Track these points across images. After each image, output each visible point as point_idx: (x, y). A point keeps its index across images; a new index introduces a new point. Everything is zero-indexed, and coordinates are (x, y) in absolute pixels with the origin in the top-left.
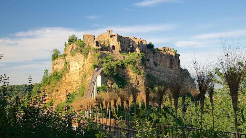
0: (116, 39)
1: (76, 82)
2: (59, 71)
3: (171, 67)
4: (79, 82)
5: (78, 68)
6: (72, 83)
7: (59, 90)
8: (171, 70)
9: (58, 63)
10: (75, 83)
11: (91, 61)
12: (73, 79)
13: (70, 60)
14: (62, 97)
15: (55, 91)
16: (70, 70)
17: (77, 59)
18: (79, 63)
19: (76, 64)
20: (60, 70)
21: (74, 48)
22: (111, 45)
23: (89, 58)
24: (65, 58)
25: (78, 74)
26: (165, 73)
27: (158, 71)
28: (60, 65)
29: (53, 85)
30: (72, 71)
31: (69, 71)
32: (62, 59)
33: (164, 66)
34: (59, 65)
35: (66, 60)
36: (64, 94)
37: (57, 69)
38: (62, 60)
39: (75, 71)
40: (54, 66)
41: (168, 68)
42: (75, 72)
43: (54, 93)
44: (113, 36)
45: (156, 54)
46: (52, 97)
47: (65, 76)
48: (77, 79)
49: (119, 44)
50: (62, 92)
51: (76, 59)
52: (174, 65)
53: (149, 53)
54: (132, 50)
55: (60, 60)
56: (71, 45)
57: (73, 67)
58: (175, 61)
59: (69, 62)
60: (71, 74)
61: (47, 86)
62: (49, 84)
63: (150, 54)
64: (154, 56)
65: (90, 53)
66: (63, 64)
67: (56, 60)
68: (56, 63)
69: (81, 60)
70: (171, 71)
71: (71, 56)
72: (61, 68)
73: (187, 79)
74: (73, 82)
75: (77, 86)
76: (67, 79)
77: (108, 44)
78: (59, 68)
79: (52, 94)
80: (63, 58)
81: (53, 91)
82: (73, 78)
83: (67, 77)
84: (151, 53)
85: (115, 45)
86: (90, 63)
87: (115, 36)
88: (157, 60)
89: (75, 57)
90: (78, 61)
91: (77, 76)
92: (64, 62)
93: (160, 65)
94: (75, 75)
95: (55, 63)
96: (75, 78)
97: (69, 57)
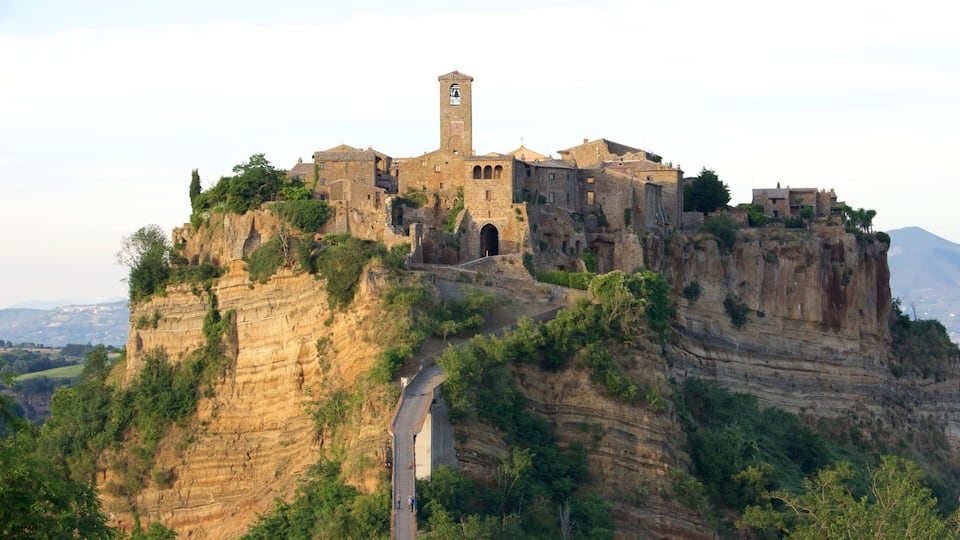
0: (504, 187)
1: (277, 433)
2: (173, 360)
3: (831, 323)
4: (297, 436)
5: (292, 350)
6: (255, 435)
7: (184, 476)
8: (831, 342)
9: (166, 314)
10: (275, 437)
11: (371, 333)
12: (257, 411)
13: (240, 305)
14: (198, 520)
15: (158, 481)
16: (242, 359)
17: (283, 301)
18: (293, 322)
19: (278, 326)
20: (181, 355)
21: (265, 237)
22: (480, 221)
23: (362, 312)
24: (208, 289)
25: (288, 385)
26: (792, 359)
27: (750, 351)
28: (180, 329)
29: (147, 446)
30: (254, 369)
31: (231, 365)
32: (196, 292)
33: (785, 319)
34: (175, 325)
35: (215, 300)
36: (207, 497)
37: (161, 353)
38: (193, 299)
39: (273, 369)
40: (145, 334)
41: (809, 327)
42: (271, 374)
43: (150, 495)
44: (488, 168)
45: (741, 251)
46: (137, 518)
47: (211, 394)
48: (281, 417)
49: (524, 215)
50: (195, 490)
51: (278, 301)
52: (851, 310)
53: (697, 247)
54: (599, 240)
55: (181, 299)
56: (243, 218)
57: (259, 343)
58: (861, 286)
59: (232, 315)
60: (245, 383)
61: (106, 452)
62: (119, 436)
63: (701, 256)
64: (725, 264)
65: (364, 287)
66: (200, 325)
67: (157, 300)
68: (158, 317)
69: (305, 310)
70: (829, 350)
71: (247, 281)
72: (186, 344)
73: (940, 385)
74: (260, 429)
75: (283, 455)
76: (223, 414)
77: (460, 217)
78: (176, 344)
79: (139, 498)
80: (200, 286)
81: (141, 480)
82: (261, 410)
83: (221, 399)
84: (711, 245)
85: (497, 221)
86: (366, 339)
87: (499, 168)
88: (742, 284)
89: (271, 286)
90: (292, 314)
91: (284, 399)
92: (204, 314)
93: (761, 315)
94: (270, 392)
95: (151, 315)
96: (273, 408)
97: (233, 282)
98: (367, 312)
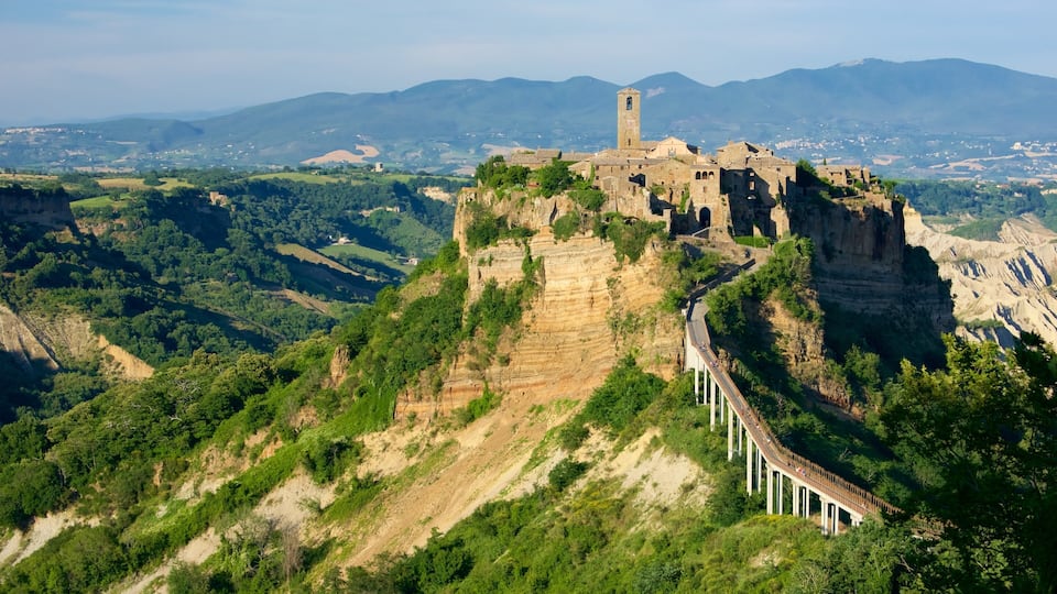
0: (714, 183)
1: (576, 334)
2: (501, 286)
3: (877, 255)
4: (591, 336)
5: (586, 283)
6: (560, 334)
7: (515, 359)
8: (877, 267)
9: (496, 258)
10: (574, 336)
11: (655, 280)
12: (558, 319)
13: (547, 253)
14: (528, 385)
15: (501, 361)
16: (548, 286)
17: (579, 253)
18: (586, 267)
19: (575, 267)
20: (507, 283)
21: (562, 213)
22: (698, 206)
23: (647, 267)
24: (525, 243)
25: (583, 304)
26: (857, 279)
27: (835, 276)
28: (506, 266)
29: (490, 339)
30: (558, 293)
31: (541, 290)
32: (517, 244)
33: (854, 254)
34: (503, 264)
35: (529, 250)
36: (533, 372)
37: (493, 280)
38: (514, 248)
39: (572, 294)
40: (482, 269)
41: (866, 259)
42: (569, 297)
43: (495, 369)
44: (705, 173)
45: (830, 214)
46: (486, 383)
47: (530, 308)
48: (578, 324)
49: (727, 202)
50: (524, 367)
51: (574, 253)
52: (888, 247)
53: (809, 214)
54: (759, 212)
55: (507, 248)
56: (549, 200)
57: (561, 277)
58: (892, 232)
59: (541, 259)
60: (551, 302)
61: (464, 342)
62: (472, 333)
63: (811, 218)
64: (823, 221)
65: (648, 251)
66: (520, 264)
67: (491, 248)
68: (491, 259)
69: (596, 260)
70: (876, 272)
71: (552, 238)
72: (510, 276)
73: (929, 288)
74: (563, 331)
75: (583, 347)
76: (538, 320)
77: (688, 203)
78: (504, 275)
79: (487, 371)
80: (520, 241)
81: (488, 360)
82: (563, 319)
83: (536, 311)
84: (816, 211)
85: (710, 205)
86: (653, 284)
87: (712, 173)
88: (832, 234)
89: (571, 242)
90: (586, 262)
91: (580, 313)
92: (523, 258)
93: (841, 252)
94: (569, 308)
95: (487, 258)
96: (572, 318)
97: (543, 239)
98: (652, 267)
